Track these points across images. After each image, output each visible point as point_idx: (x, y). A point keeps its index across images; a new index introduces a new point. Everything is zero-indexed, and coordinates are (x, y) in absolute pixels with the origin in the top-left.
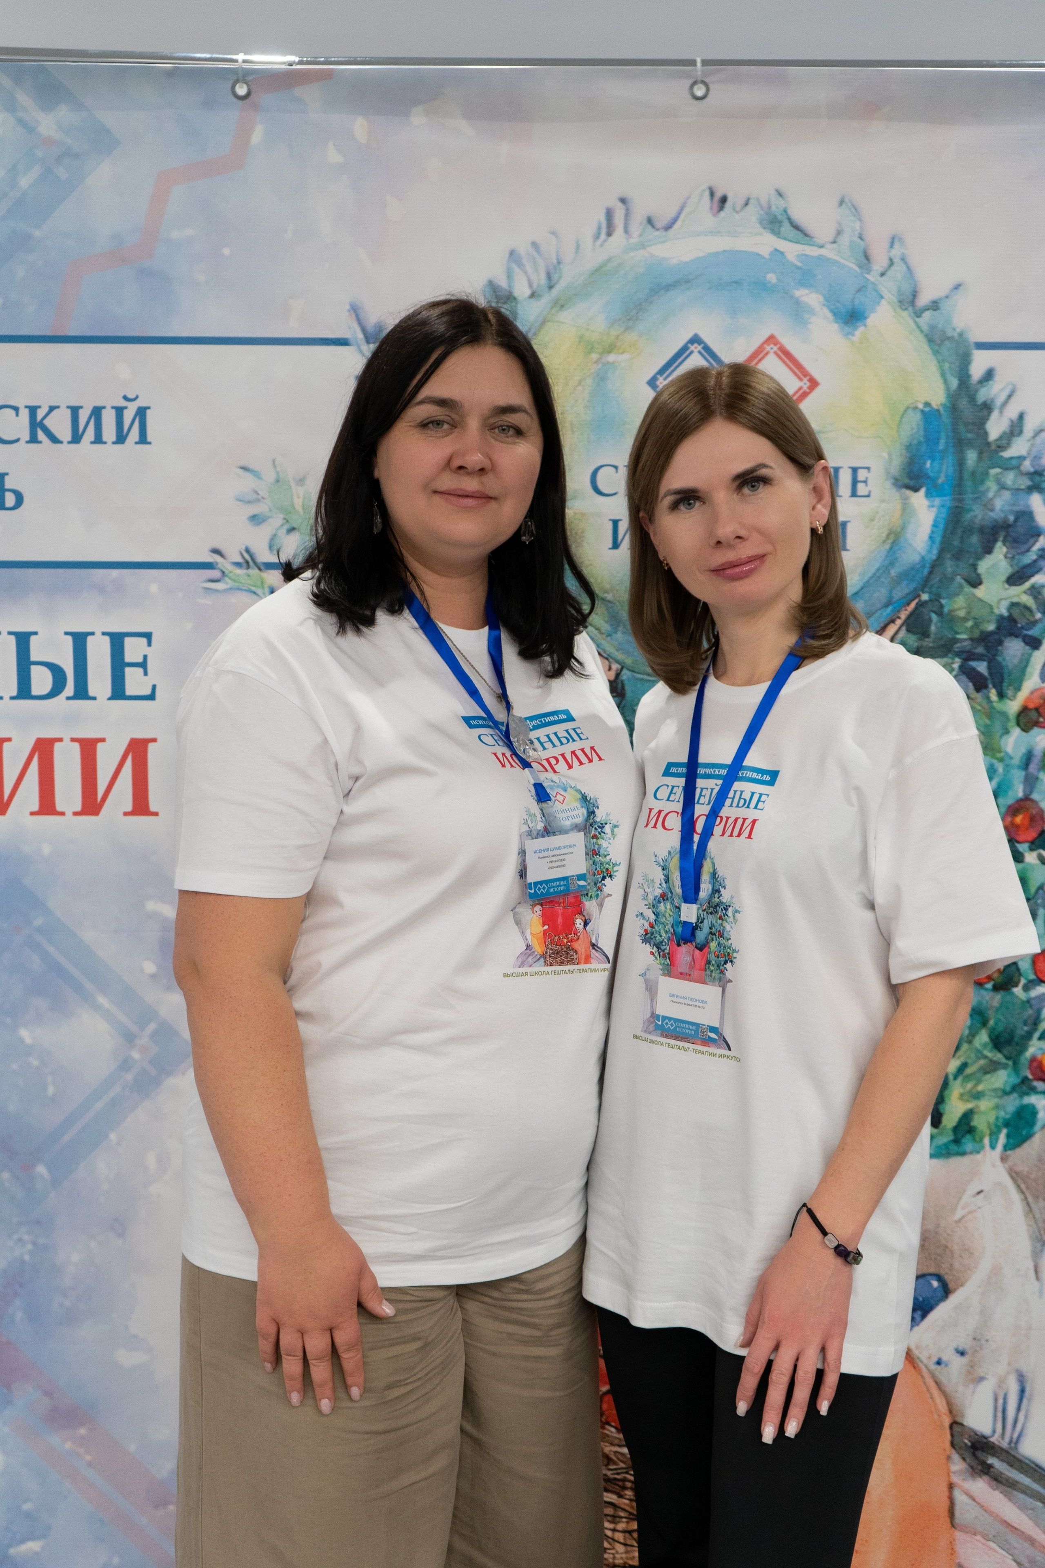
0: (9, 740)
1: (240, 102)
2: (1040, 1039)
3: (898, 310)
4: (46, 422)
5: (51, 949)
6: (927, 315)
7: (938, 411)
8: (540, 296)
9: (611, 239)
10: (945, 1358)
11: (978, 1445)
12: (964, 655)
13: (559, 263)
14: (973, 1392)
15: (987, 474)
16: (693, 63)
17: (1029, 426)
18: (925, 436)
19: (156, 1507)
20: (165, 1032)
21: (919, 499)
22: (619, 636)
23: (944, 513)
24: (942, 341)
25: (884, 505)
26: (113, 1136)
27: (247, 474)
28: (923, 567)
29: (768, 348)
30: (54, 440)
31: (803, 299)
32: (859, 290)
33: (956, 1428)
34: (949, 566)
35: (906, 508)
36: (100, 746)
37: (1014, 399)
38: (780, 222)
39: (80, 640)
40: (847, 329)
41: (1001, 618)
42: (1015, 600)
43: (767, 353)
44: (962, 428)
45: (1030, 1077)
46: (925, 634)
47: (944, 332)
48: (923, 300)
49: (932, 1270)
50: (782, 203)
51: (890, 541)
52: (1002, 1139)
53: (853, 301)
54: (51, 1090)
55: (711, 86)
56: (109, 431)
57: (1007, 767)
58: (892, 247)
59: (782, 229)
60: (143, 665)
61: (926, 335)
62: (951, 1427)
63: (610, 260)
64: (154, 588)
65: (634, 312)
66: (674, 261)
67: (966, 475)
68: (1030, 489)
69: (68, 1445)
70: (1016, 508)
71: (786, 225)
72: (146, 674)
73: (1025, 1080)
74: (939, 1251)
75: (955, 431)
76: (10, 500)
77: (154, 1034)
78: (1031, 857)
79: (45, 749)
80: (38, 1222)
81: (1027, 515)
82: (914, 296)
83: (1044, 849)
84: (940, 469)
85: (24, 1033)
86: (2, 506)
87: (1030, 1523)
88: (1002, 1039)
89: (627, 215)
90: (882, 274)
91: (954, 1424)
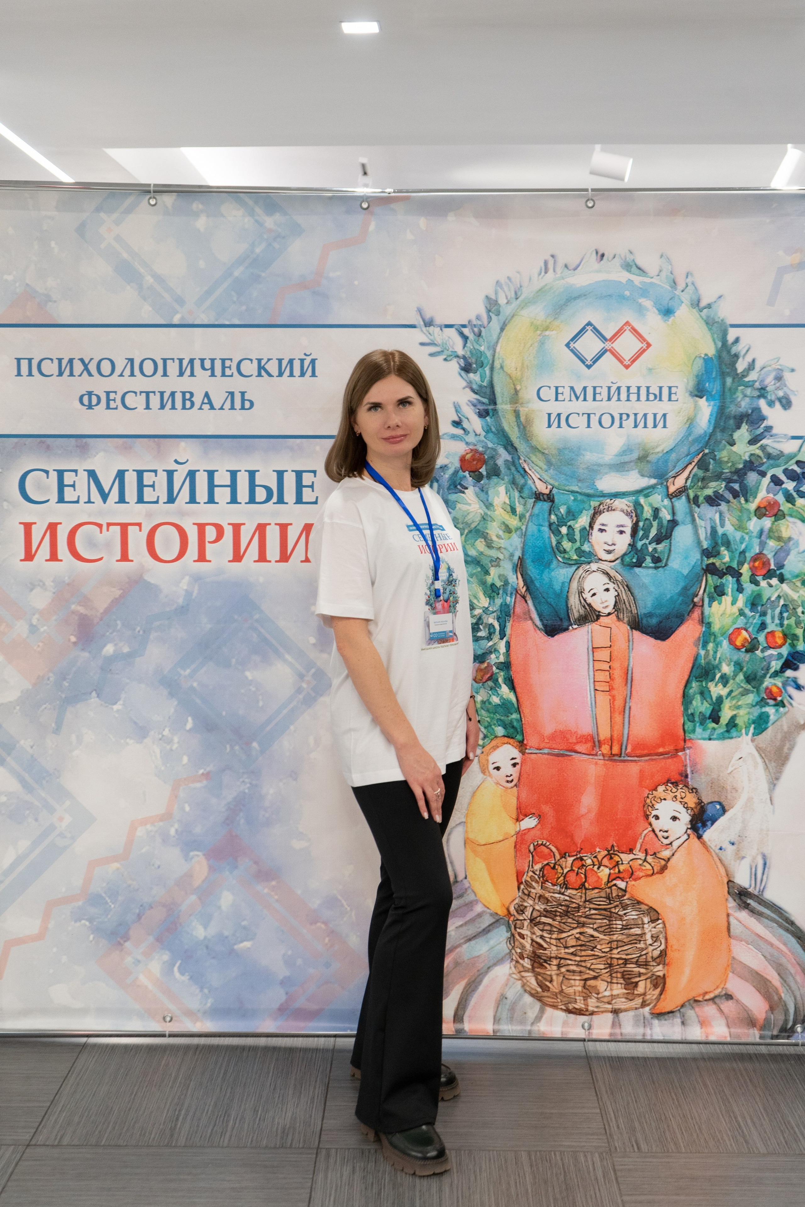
0: (244, 524)
1: (364, 211)
2: (770, 677)
3: (691, 308)
4: (266, 367)
5: (262, 631)
6: (705, 311)
7: (712, 358)
8: (511, 303)
9: (547, 275)
10: (724, 847)
11: (742, 893)
12: (727, 480)
13: (521, 287)
14: (739, 865)
15: (737, 389)
16: (587, 190)
17: (758, 366)
18: (705, 371)
19: (311, 924)
20: (320, 674)
21: (703, 402)
22: (551, 471)
23: (716, 410)
24: (713, 324)
25: (685, 405)
26: (292, 728)
28: (706, 436)
29: (626, 328)
30: (270, 375)
31: (643, 303)
32: (671, 299)
33: (730, 884)
34: (719, 435)
35: (696, 407)
36: (289, 527)
37: (749, 352)
38: (631, 266)
39: (280, 474)
40: (665, 318)
41: (746, 462)
42: (753, 452)
43: (625, 330)
44: (724, 367)
45: (766, 697)
46: (707, 470)
47: (713, 319)
48: (703, 304)
49: (716, 800)
50: (632, 257)
51: (688, 423)
52: (752, 730)
53: (668, 304)
54: (261, 704)
55: (596, 202)
56: (297, 371)
57: (750, 537)
58: (687, 277)
59: (632, 269)
60: (312, 486)
61: (705, 321)
62: (728, 883)
63: (546, 285)
64: (318, 448)
65: (558, 310)
66: (578, 286)
67: (726, 390)
68: (759, 397)
69: (266, 891)
70: (752, 406)
71: (634, 267)
72: (313, 491)
73: (763, 699)
74: (720, 789)
75: (720, 368)
76: (247, 405)
77: (314, 675)
78: (763, 584)
79: (261, 529)
80: (253, 772)
81: (758, 410)
82: (699, 302)
83: (771, 579)
84: (714, 387)
85: (248, 674)
86: (243, 408)
87: (770, 935)
88: (750, 678)
89: (555, 263)
90: (683, 291)
91: (729, 881)
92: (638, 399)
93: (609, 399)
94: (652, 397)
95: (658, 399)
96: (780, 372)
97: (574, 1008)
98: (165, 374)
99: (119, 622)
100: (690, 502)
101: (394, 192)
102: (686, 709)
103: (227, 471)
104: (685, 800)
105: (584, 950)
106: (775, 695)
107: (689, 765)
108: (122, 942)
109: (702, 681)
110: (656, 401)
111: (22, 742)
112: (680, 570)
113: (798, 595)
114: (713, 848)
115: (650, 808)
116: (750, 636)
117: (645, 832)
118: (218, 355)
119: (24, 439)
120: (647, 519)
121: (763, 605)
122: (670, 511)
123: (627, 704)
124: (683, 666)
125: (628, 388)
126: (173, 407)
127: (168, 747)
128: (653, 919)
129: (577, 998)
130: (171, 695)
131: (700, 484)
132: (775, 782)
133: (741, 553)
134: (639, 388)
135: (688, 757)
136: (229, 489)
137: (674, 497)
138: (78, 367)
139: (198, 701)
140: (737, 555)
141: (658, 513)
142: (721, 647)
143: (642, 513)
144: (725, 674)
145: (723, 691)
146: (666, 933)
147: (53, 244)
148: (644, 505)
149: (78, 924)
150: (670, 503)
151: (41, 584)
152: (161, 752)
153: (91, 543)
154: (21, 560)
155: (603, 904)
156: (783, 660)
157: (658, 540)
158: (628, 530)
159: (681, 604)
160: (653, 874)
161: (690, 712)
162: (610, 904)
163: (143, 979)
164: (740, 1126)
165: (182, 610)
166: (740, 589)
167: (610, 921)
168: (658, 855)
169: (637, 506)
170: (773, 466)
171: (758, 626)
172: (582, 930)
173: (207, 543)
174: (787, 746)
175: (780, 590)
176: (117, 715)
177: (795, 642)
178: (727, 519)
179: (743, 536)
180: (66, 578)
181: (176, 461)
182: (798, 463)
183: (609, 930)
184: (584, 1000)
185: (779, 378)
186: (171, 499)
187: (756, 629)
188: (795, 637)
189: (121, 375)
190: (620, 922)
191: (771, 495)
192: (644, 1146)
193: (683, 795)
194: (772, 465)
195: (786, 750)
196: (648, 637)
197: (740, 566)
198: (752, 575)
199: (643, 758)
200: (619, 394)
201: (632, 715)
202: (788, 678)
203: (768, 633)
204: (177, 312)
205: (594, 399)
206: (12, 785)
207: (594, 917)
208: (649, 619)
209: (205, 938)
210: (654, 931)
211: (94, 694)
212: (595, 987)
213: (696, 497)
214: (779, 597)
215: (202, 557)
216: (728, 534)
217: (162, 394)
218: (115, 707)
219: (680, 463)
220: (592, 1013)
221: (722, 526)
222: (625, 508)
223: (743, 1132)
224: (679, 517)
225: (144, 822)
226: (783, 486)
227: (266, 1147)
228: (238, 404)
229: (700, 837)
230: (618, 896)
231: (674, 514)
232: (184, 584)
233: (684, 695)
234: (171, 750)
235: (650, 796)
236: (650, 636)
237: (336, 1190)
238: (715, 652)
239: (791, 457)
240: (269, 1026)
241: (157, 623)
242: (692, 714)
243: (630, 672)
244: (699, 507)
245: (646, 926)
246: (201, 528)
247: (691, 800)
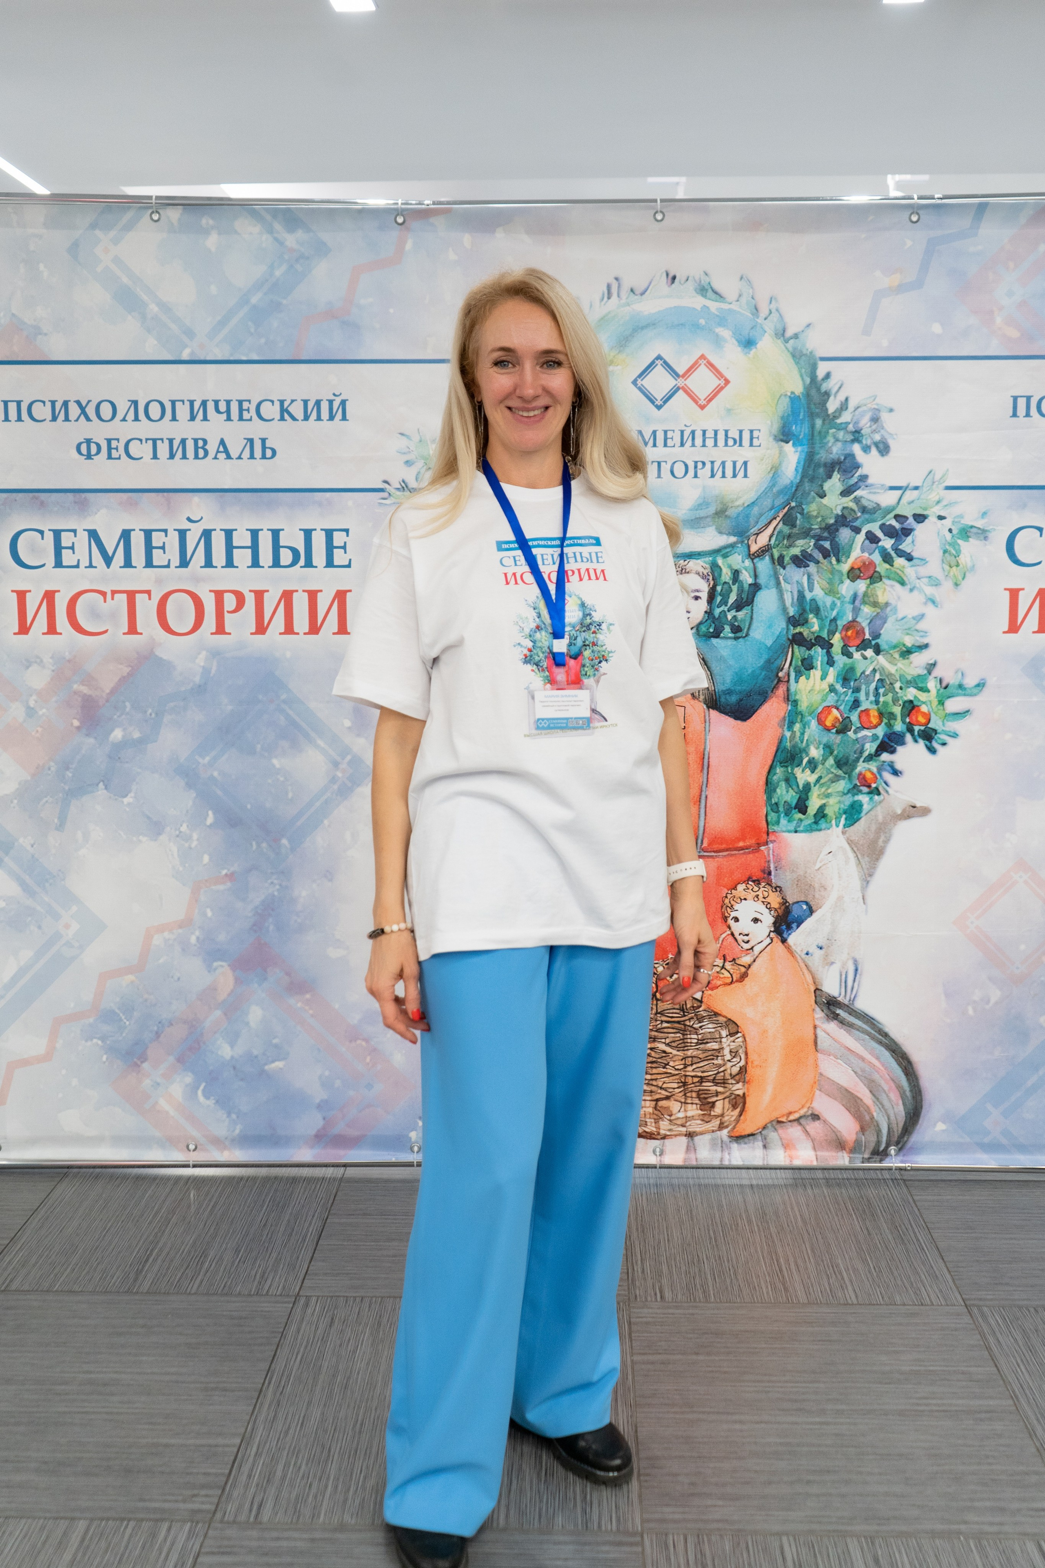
0: (268, 591)
1: (400, 226)
2: (864, 762)
3: (775, 339)
4: (290, 409)
5: (291, 712)
6: (791, 342)
7: (799, 396)
9: (610, 300)
10: (810, 951)
11: (831, 1002)
12: (816, 538)
14: (828, 970)
15: (828, 432)
16: (655, 201)
17: (852, 405)
18: (792, 411)
19: (351, 1041)
20: (356, 761)
21: (789, 448)
23: (803, 457)
24: (801, 356)
25: (769, 451)
26: (326, 822)
27: (403, 437)
28: (792, 487)
29: (701, 362)
30: (294, 419)
31: (720, 334)
32: (752, 328)
33: (818, 992)
35: (781, 452)
36: (319, 594)
37: (842, 389)
38: (707, 290)
39: (308, 533)
40: (746, 350)
41: (837, 516)
42: (845, 505)
43: (700, 365)
44: (813, 406)
45: (859, 784)
46: (793, 525)
47: (801, 352)
48: (789, 333)
49: (802, 899)
50: (707, 279)
51: (772, 472)
52: (843, 821)
53: (749, 335)
54: (290, 795)
55: (666, 214)
56: (325, 414)
57: (842, 603)
58: (770, 303)
59: (708, 294)
60: (344, 547)
61: (791, 353)
62: (815, 992)
63: (609, 313)
64: (350, 503)
65: (624, 342)
66: (646, 313)
67: (816, 434)
68: (853, 441)
69: (299, 1005)
70: (846, 452)
71: (710, 290)
72: (345, 552)
73: (855, 786)
74: (807, 887)
75: (809, 408)
76: (269, 453)
77: (350, 763)
78: (857, 655)
79: (287, 596)
80: (283, 872)
81: (851, 456)
82: (784, 331)
83: (865, 650)
84: (801, 430)
85: (275, 762)
86: (264, 457)
87: (862, 1048)
88: (841, 762)
89: (619, 287)
90: (765, 319)
91: (817, 990)
92: (716, 445)
93: (682, 444)
94: (730, 442)
95: (738, 444)
96: (877, 412)
97: (645, 1131)
98: (174, 418)
99: (127, 704)
100: (774, 563)
101: (434, 203)
102: (769, 798)
103: (247, 530)
104: (768, 900)
105: (656, 1068)
106: (869, 781)
107: (772, 861)
108: (139, 1063)
109: (787, 767)
110: (735, 447)
111: (21, 840)
112: (763, 640)
113: (896, 668)
114: (799, 953)
115: (728, 909)
116: (841, 715)
117: (723, 936)
118: (235, 396)
119: (14, 495)
120: (725, 583)
121: (856, 680)
122: (752, 573)
123: (703, 793)
124: (766, 750)
125: (704, 432)
126: (184, 457)
127: (187, 845)
128: (731, 1032)
129: (648, 1120)
130: (189, 786)
131: (785, 542)
132: (869, 879)
133: (831, 621)
134: (716, 432)
135: (771, 852)
136: (250, 551)
137: (756, 557)
138: (74, 410)
139: (219, 793)
140: (827, 623)
141: (738, 576)
142: (809, 728)
143: (720, 575)
144: (813, 758)
145: (812, 778)
146: (746, 1048)
147: (42, 267)
148: (722, 567)
149: (89, 1043)
150: (752, 565)
151: (38, 660)
152: (178, 850)
153: (95, 614)
154: (15, 634)
155: (676, 1015)
156: (878, 742)
157: (739, 606)
158: (704, 596)
159: (764, 680)
160: (732, 983)
161: (773, 802)
162: (685, 1016)
163: (163, 1104)
164: (781, 1270)
165: (200, 690)
166: (831, 662)
167: (683, 1035)
168: (738, 962)
169: (714, 566)
170: (869, 521)
171: (851, 703)
172: (653, 1045)
173: (226, 613)
174: (882, 838)
175: (876, 662)
176: (128, 809)
177: (892, 722)
178: (816, 582)
179: (834, 602)
180: (67, 654)
181: (189, 519)
182: (897, 517)
183: (683, 1045)
184: (655, 1123)
185: (875, 420)
186: (184, 563)
187: (848, 707)
188: (892, 716)
189: (124, 420)
190: (695, 1036)
191: (866, 555)
192: (668, 1295)
193: (766, 894)
194: (867, 520)
195: (880, 843)
196: (727, 717)
197: (831, 636)
198: (844, 646)
199: (720, 854)
200: (693, 439)
201: (708, 805)
202: (884, 762)
203: (862, 711)
204: (186, 346)
205: (665, 445)
206: (12, 889)
207: (666, 1030)
208: (728, 697)
209: (232, 1057)
210: (733, 1045)
211: (101, 785)
212: (667, 1108)
213: (781, 558)
214: (874, 671)
215: (220, 629)
216: (817, 599)
217: (171, 441)
218: (126, 800)
219: (763, 517)
220: (664, 1137)
221: (811, 589)
222: (701, 570)
223: (783, 1277)
224: (762, 580)
225: (161, 929)
226: (880, 544)
227: (239, 1294)
228: (258, 453)
229: (784, 941)
230: (693, 1007)
231: (756, 576)
232: (201, 660)
233: (767, 783)
234: (190, 848)
235: (729, 896)
236: (729, 716)
237: (306, 1347)
238: (803, 734)
239: (889, 510)
240: (305, 1155)
241: (172, 704)
242: (776, 804)
243: (706, 757)
244: (784, 568)
245: (724, 1040)
246: (219, 596)
247: (775, 900)
